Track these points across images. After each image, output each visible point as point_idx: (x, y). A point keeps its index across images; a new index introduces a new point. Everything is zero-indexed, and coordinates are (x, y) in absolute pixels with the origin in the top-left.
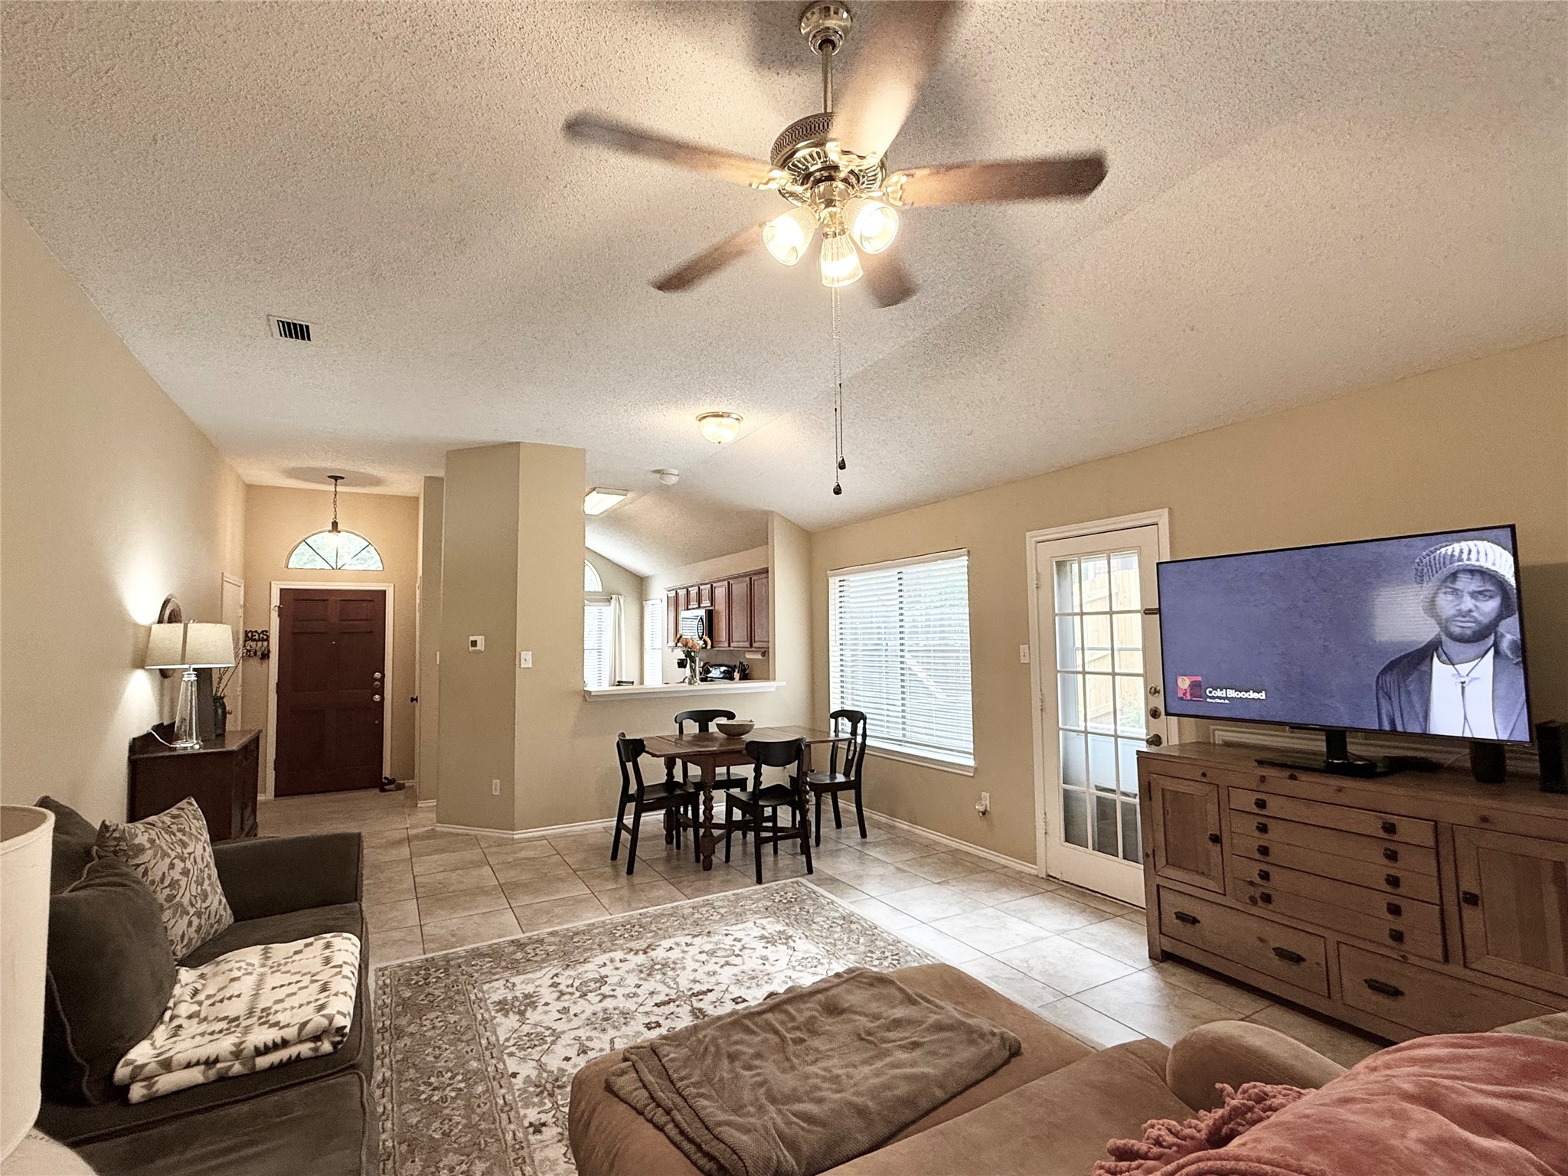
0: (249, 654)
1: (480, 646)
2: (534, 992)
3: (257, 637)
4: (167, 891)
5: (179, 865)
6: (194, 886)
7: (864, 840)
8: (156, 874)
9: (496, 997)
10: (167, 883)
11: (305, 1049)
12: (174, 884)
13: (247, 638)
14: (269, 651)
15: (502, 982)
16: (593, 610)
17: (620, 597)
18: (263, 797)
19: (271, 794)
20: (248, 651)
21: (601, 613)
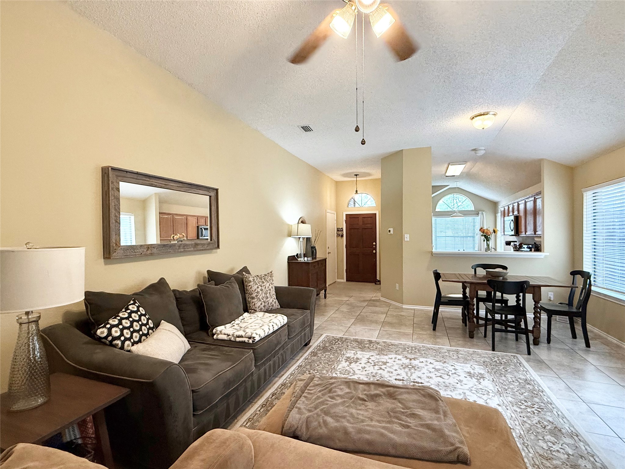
0: (338, 235)
1: (392, 232)
2: (361, 358)
3: (340, 230)
4: (256, 294)
5: (260, 288)
6: (264, 294)
7: (588, 349)
8: (253, 289)
9: (348, 355)
10: (256, 291)
11: (246, 340)
12: (258, 292)
13: (338, 231)
14: (343, 235)
15: (354, 351)
16: (470, 219)
17: (483, 212)
18: (342, 281)
19: (345, 280)
20: (338, 234)
21: (474, 220)
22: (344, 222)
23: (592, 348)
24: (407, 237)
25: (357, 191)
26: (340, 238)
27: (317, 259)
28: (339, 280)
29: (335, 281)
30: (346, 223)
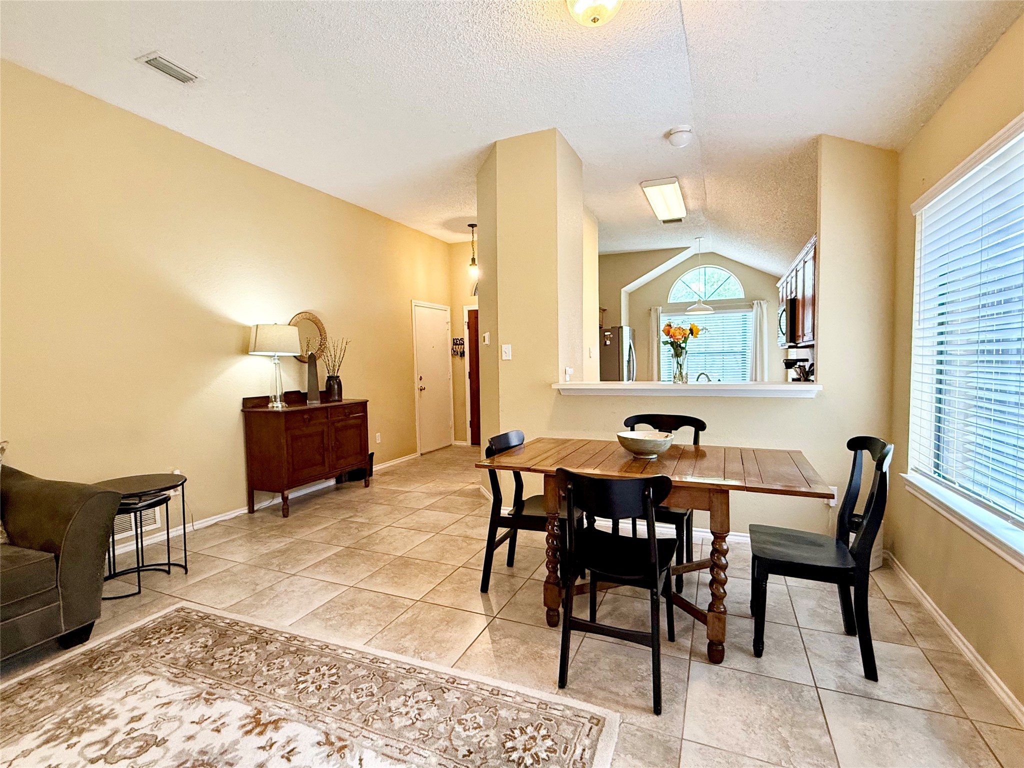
0: (454, 353)
1: (487, 341)
3: (458, 343)
13: (455, 344)
14: (464, 352)
16: (736, 316)
17: (761, 301)
18: (464, 444)
19: (469, 443)
21: (744, 318)
22: (466, 327)
24: (506, 352)
25: (474, 260)
26: (458, 358)
27: (344, 402)
28: (458, 443)
29: (449, 444)
30: (468, 328)
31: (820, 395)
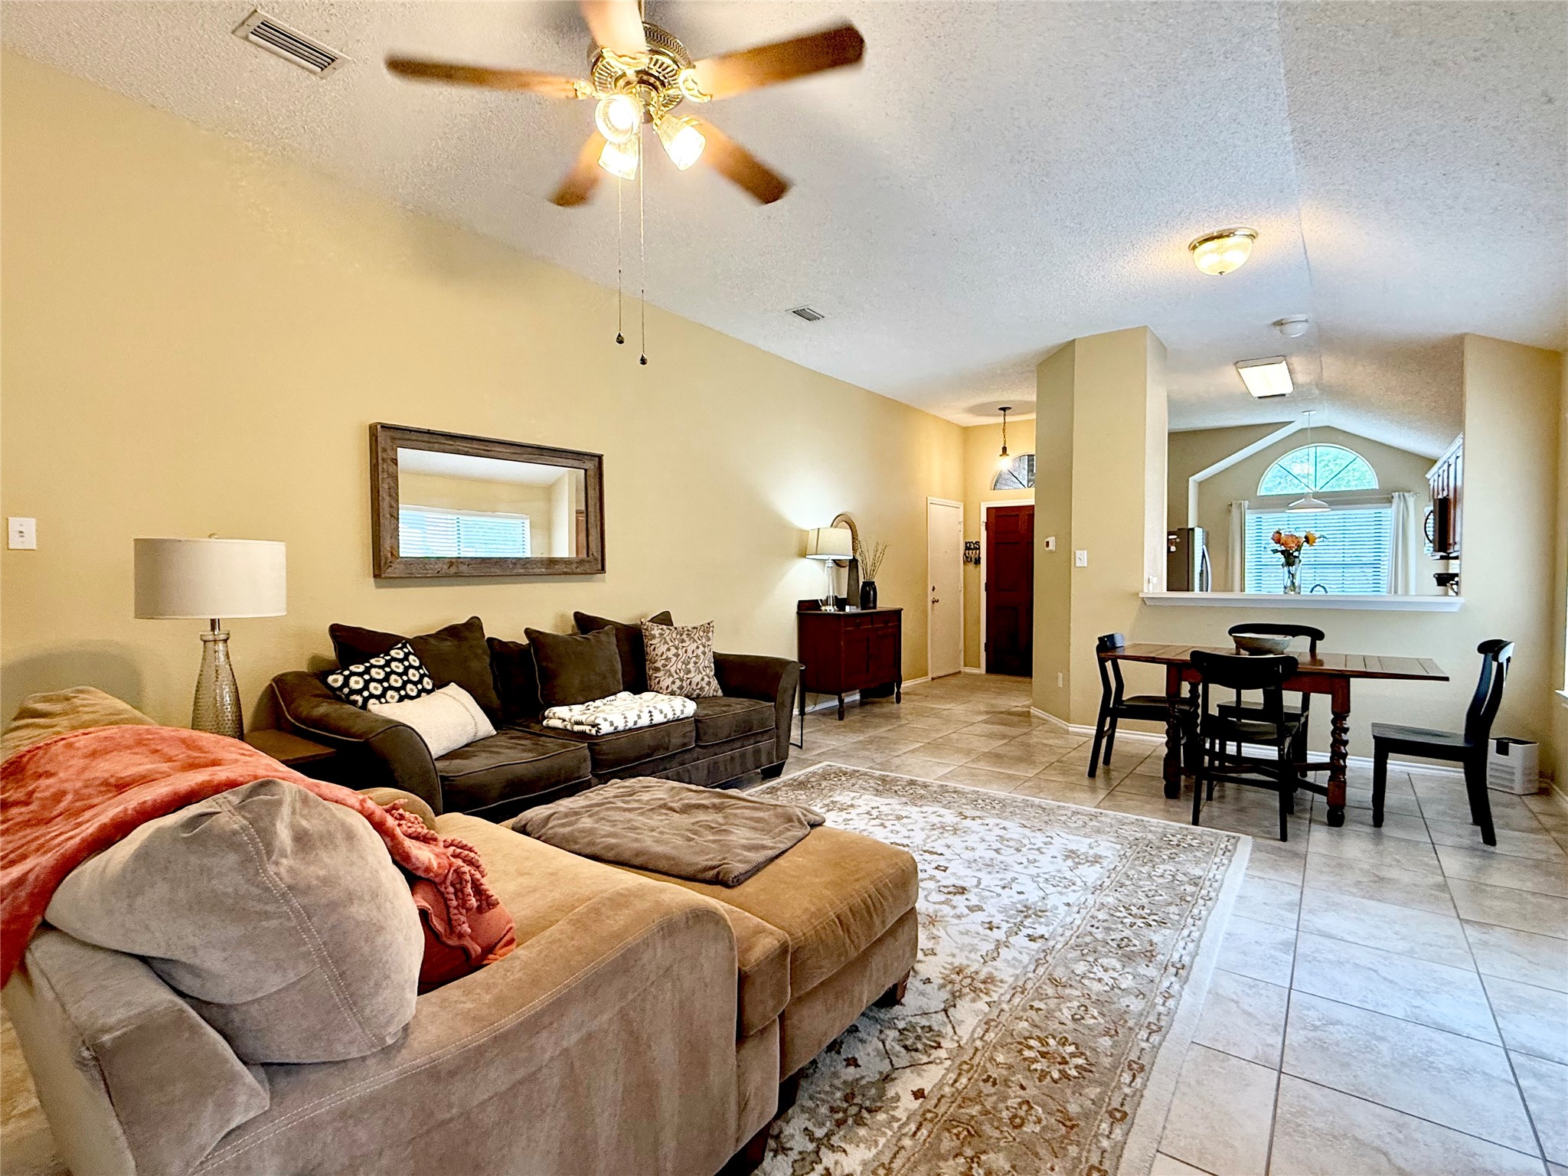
0: (967, 560)
1: (1052, 547)
3: (972, 547)
4: (663, 662)
5: (673, 650)
6: (680, 664)
7: (1491, 849)
8: (659, 651)
10: (664, 657)
11: (587, 729)
12: (667, 659)
13: (967, 548)
14: (979, 558)
15: (858, 794)
17: (1406, 494)
18: (976, 671)
19: (983, 670)
20: (967, 557)
21: (1378, 517)
22: (983, 528)
23: (1500, 848)
24: (1081, 558)
25: (1004, 449)
26: (971, 566)
28: (968, 670)
29: (957, 671)
30: (987, 529)
31: (1464, 608)
